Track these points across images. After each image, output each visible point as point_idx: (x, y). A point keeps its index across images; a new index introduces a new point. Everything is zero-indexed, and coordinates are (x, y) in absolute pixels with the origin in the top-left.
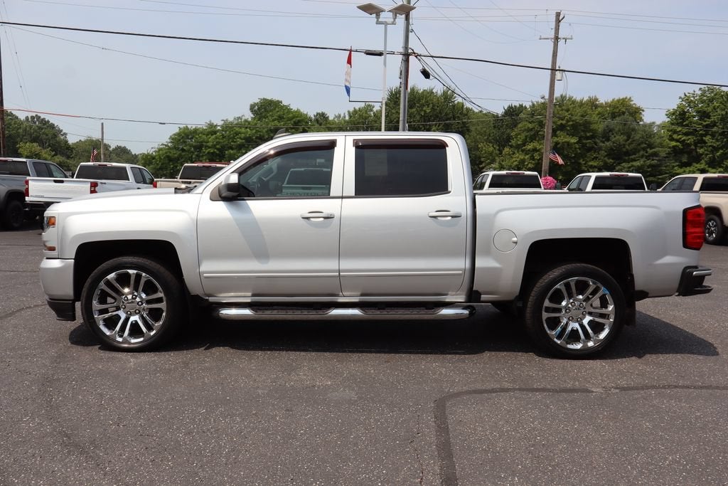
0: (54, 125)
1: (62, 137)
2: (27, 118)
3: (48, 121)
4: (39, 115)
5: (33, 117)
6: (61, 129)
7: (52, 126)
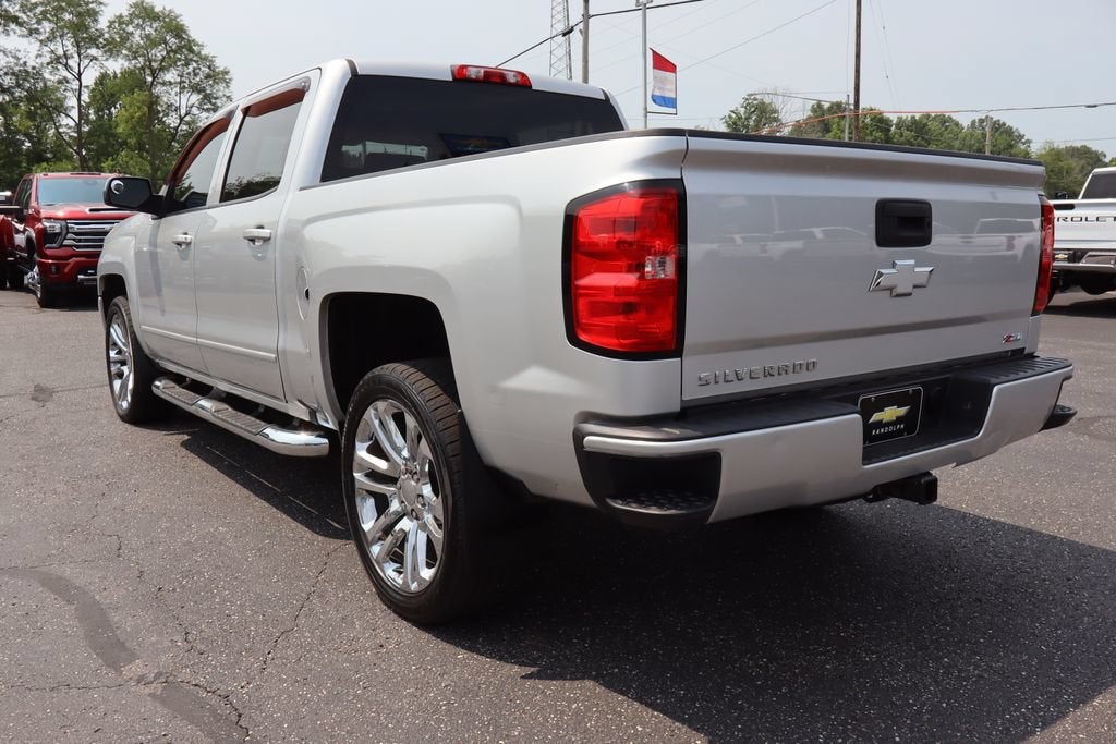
0: (1011, 128)
1: (1023, 147)
2: (973, 122)
3: (1004, 124)
4: (991, 114)
5: (982, 121)
6: (1022, 133)
7: (1009, 132)
